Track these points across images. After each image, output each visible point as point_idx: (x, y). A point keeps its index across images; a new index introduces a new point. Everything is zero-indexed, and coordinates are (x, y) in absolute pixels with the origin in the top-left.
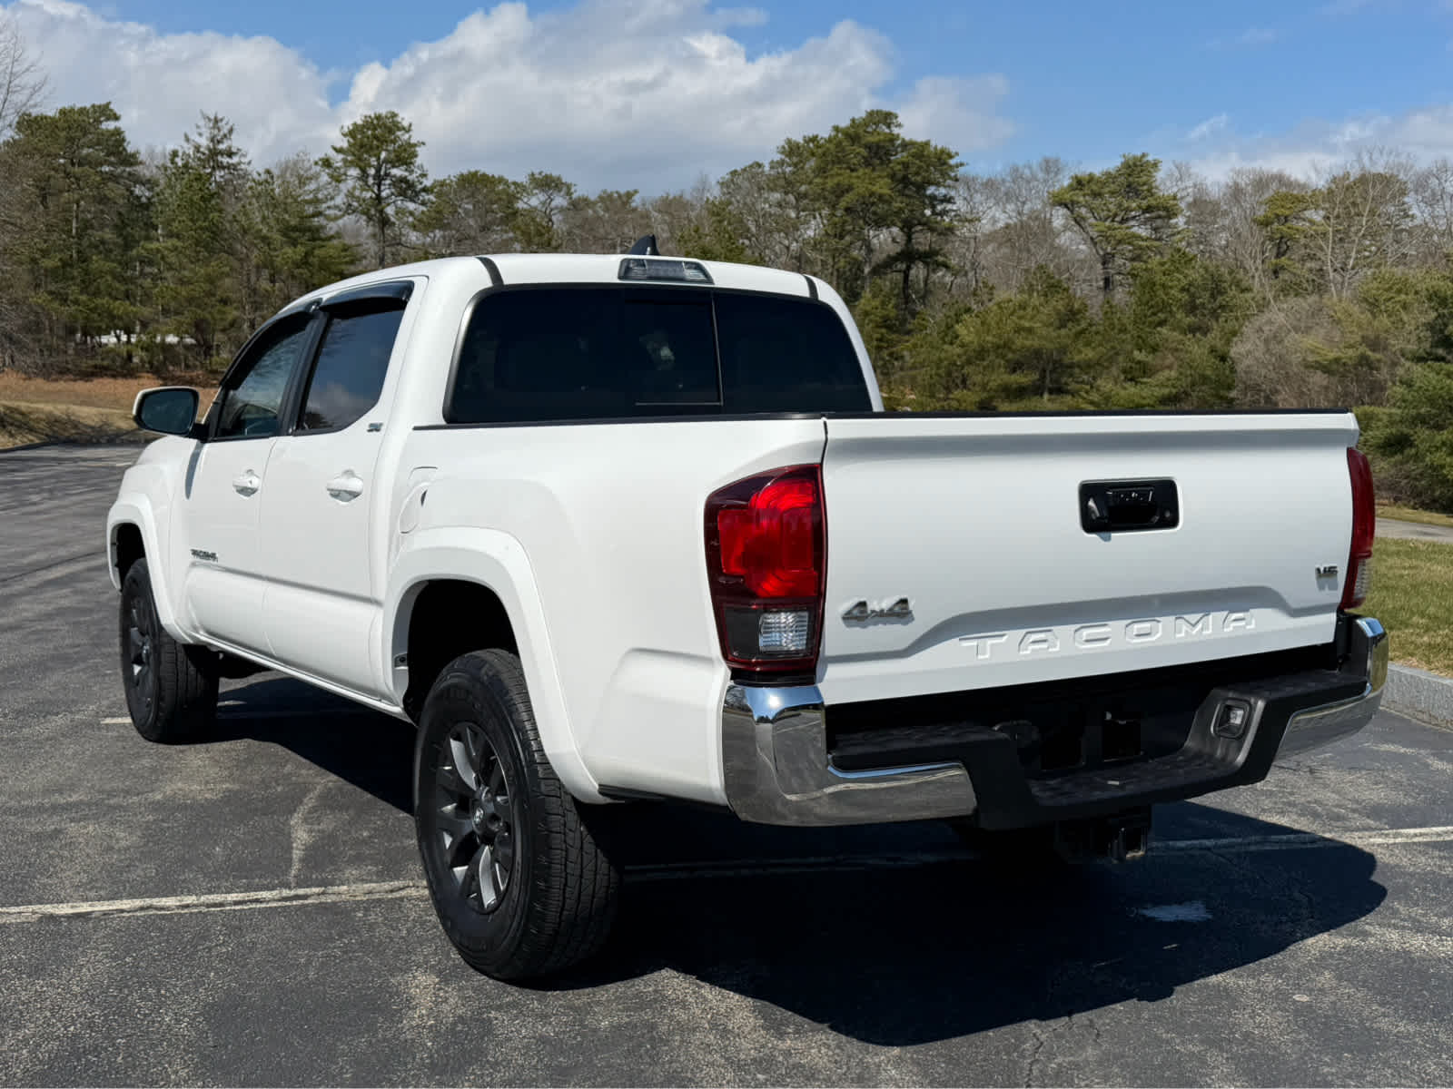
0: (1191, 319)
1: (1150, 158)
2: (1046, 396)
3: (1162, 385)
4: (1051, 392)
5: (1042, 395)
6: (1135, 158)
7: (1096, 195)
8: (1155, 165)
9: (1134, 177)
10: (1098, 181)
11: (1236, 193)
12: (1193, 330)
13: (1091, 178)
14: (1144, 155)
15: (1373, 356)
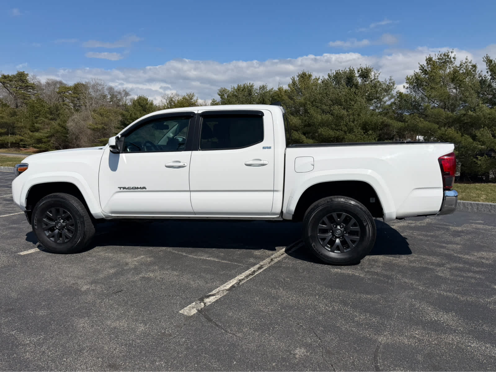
0: (51, 117)
1: (26, 73)
2: (9, 135)
3: (46, 133)
4: (11, 134)
5: (8, 135)
6: (21, 72)
7: (10, 81)
8: (27, 75)
9: (21, 77)
10: (11, 77)
11: (48, 84)
12: (52, 119)
13: (8, 76)
14: (24, 72)
15: (105, 127)
